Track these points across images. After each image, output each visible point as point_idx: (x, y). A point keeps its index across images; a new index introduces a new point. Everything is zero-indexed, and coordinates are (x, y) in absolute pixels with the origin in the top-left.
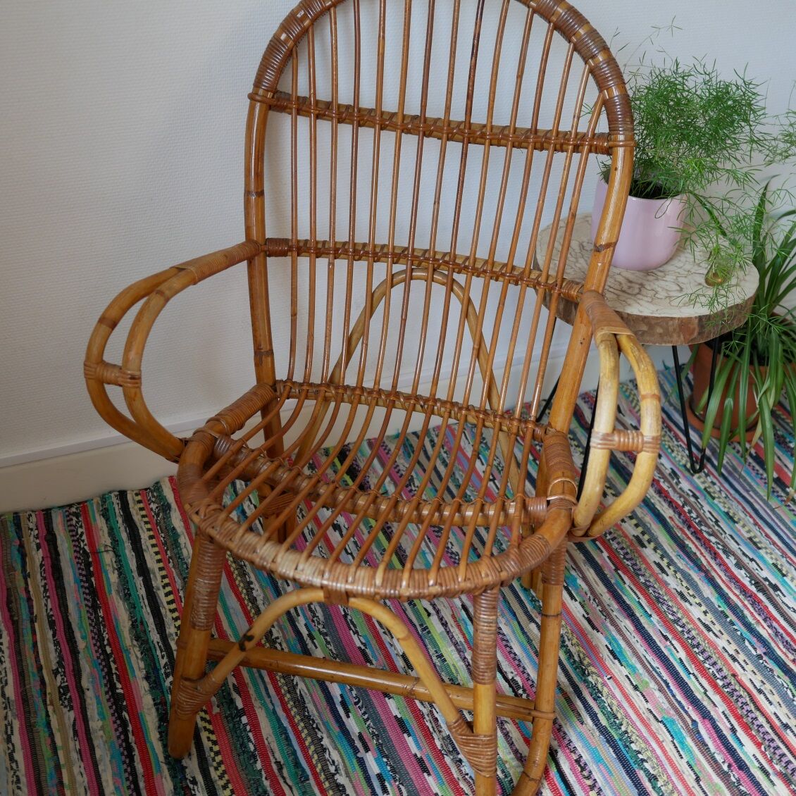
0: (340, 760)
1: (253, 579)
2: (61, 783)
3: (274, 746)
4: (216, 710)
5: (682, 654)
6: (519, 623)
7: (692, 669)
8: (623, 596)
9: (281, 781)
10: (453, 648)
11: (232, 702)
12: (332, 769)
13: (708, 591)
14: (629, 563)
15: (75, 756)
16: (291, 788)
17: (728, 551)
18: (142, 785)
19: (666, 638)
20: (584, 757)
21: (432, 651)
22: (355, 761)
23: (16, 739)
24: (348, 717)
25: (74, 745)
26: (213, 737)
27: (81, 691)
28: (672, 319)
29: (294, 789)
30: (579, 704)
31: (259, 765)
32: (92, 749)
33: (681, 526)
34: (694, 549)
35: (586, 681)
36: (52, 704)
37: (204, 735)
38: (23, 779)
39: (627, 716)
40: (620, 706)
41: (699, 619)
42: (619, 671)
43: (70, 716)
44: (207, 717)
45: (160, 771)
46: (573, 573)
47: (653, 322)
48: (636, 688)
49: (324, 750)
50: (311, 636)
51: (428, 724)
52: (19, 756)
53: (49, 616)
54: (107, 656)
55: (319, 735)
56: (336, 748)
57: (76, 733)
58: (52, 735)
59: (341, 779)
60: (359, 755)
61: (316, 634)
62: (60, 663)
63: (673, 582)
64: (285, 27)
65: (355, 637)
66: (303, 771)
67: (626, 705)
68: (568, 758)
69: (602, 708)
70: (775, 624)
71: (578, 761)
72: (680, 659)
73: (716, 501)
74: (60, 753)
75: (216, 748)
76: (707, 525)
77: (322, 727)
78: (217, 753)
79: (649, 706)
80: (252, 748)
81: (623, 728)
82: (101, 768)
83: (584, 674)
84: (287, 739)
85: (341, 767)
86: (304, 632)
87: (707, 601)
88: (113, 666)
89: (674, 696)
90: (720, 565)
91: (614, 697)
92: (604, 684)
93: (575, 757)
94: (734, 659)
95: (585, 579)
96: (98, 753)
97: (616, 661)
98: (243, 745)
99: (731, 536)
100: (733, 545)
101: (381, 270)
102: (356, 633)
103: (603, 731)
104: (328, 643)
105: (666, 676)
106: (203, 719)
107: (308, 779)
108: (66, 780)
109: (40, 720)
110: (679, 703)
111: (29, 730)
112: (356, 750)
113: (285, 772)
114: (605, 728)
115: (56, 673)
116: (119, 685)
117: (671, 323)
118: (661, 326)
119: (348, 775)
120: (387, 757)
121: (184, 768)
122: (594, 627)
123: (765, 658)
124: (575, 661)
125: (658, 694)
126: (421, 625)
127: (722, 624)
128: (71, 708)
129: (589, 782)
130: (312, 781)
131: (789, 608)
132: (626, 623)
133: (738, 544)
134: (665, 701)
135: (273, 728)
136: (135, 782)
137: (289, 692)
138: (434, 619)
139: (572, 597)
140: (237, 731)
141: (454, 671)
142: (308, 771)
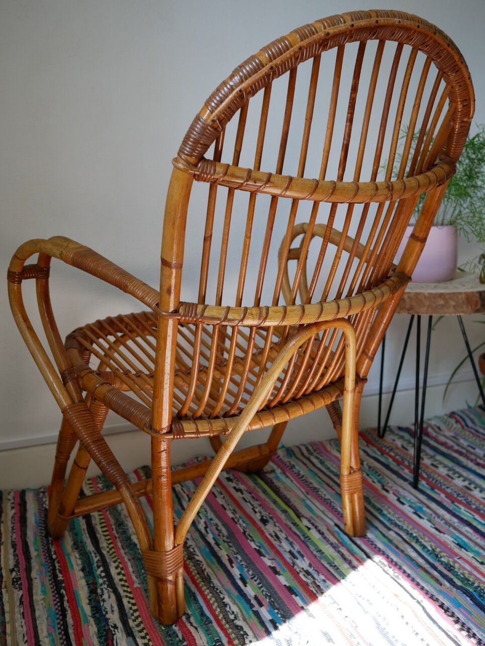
0: (239, 611)
2: (4, 632)
4: (136, 585)
6: (381, 532)
9: (188, 625)
10: (329, 546)
12: (232, 617)
14: (461, 499)
15: (18, 616)
16: (196, 628)
18: (71, 631)
20: (446, 604)
21: (312, 548)
22: (251, 612)
24: (246, 586)
25: (18, 610)
26: (133, 601)
27: (30, 580)
28: (460, 293)
29: (199, 629)
30: (436, 574)
32: (33, 611)
35: (439, 561)
36: (6, 587)
37: (125, 600)
39: (478, 579)
40: (470, 573)
42: (465, 554)
43: (19, 593)
44: (129, 590)
45: (87, 622)
46: (419, 505)
47: (447, 297)
48: (482, 563)
49: (226, 605)
50: (218, 544)
51: (312, 589)
53: (12, 542)
54: (54, 560)
55: (222, 596)
56: (235, 603)
57: (21, 603)
59: (239, 623)
60: (254, 609)
61: (221, 542)
62: (17, 565)
65: (251, 543)
66: (208, 618)
67: (475, 573)
69: (457, 576)
71: (441, 607)
74: (7, 615)
75: (135, 608)
77: (224, 592)
78: (135, 611)
81: (476, 585)
82: (38, 622)
83: (437, 557)
84: (195, 599)
85: (239, 615)
86: (212, 542)
88: (57, 565)
91: (465, 569)
92: (455, 562)
95: (429, 508)
96: (37, 614)
97: (463, 549)
102: (252, 541)
103: (459, 588)
104: (230, 546)
106: (126, 591)
107: (212, 623)
108: (8, 631)
112: (252, 606)
113: (192, 619)
114: (461, 587)
115: (12, 571)
116: (60, 575)
117: (460, 297)
118: (454, 300)
119: (245, 620)
120: (278, 609)
121: (107, 619)
122: (440, 532)
124: (428, 550)
126: (303, 535)
128: (21, 589)
130: (215, 624)
137: (198, 574)
138: (313, 531)
139: (420, 517)
141: (331, 558)
142: (212, 618)
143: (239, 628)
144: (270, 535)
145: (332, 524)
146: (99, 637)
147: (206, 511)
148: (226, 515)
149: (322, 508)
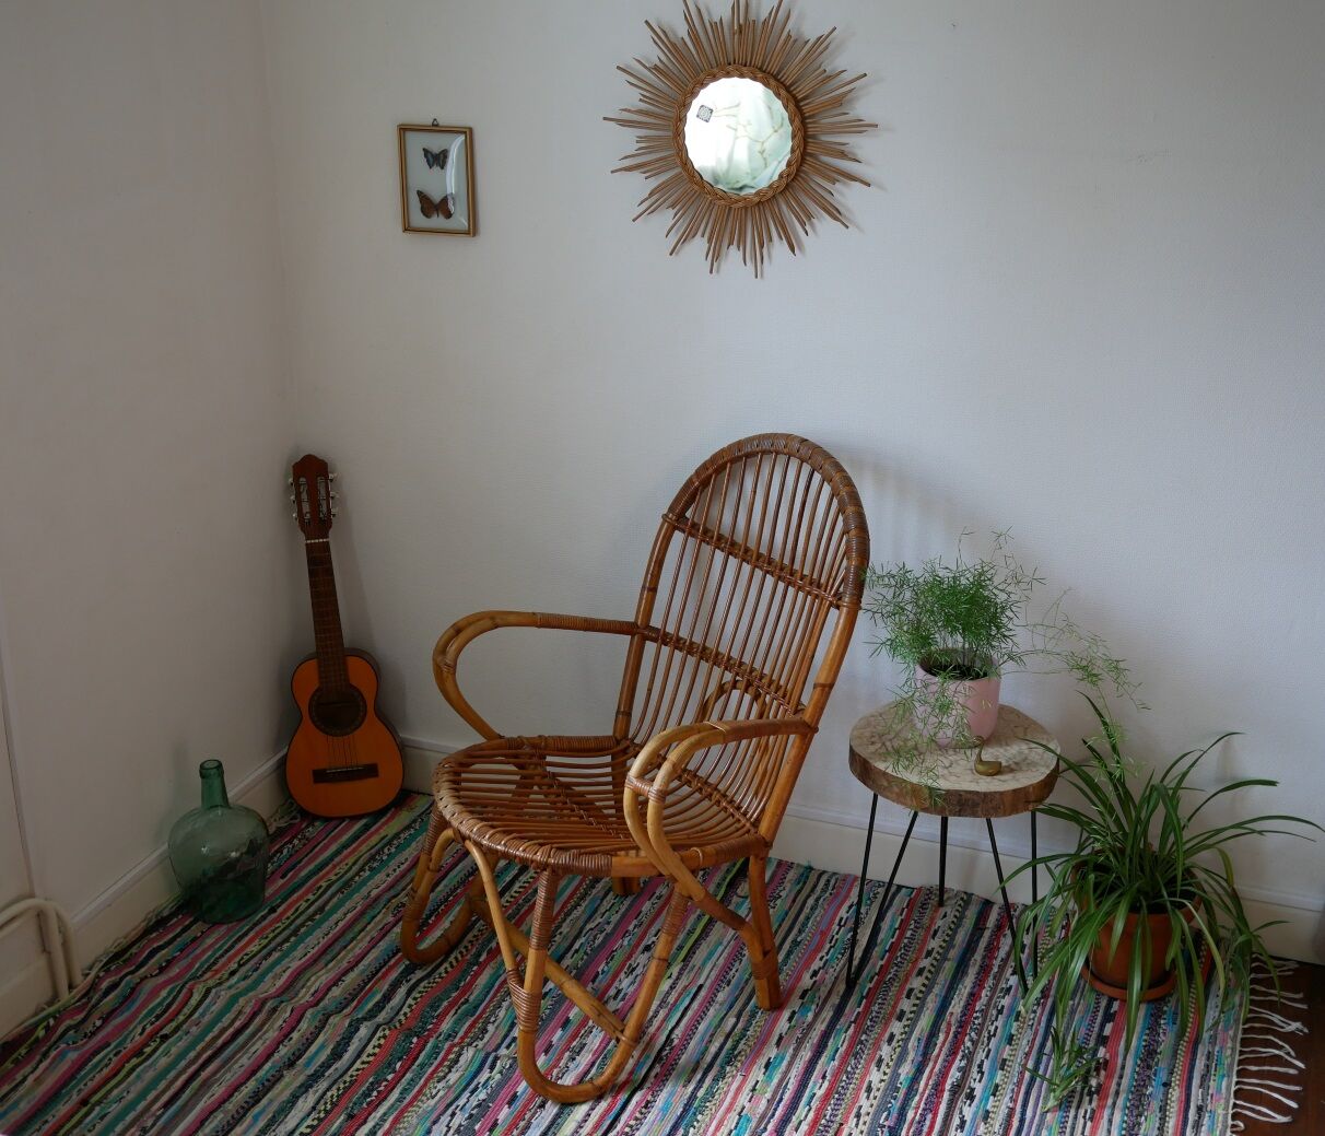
1: (584, 905)
2: (345, 947)
3: (476, 993)
4: (468, 957)
5: (820, 1093)
7: (815, 1104)
8: (831, 1040)
11: (480, 956)
12: (493, 1019)
13: (906, 1070)
14: (869, 1023)
15: (368, 938)
17: (969, 1057)
18: (384, 970)
19: (824, 1077)
20: (657, 1103)
23: (349, 916)
25: (374, 934)
26: (449, 969)
30: (698, 1076)
31: (454, 995)
33: (953, 1022)
34: (939, 1042)
35: (723, 1068)
37: (446, 965)
38: (330, 935)
39: (722, 1100)
40: (726, 1093)
41: (870, 1082)
42: (757, 1073)
43: (390, 919)
44: (460, 959)
46: (814, 1007)
48: (754, 1090)
50: (577, 951)
52: (341, 924)
57: (382, 929)
58: (369, 923)
59: (491, 1028)
61: (582, 951)
63: (885, 1051)
64: (697, 473)
65: (603, 965)
66: (475, 1012)
67: (731, 1094)
68: (645, 1096)
69: (711, 1087)
70: (929, 1116)
71: (648, 1102)
72: (815, 1094)
73: (1015, 1024)
74: (363, 934)
75: (443, 975)
76: (979, 1034)
79: (747, 1105)
80: (463, 984)
81: (708, 1104)
83: (728, 1062)
84: (488, 992)
86: (576, 946)
87: (895, 1075)
88: (443, 907)
89: (775, 1110)
90: (945, 1061)
91: (729, 1086)
92: (734, 1077)
93: (649, 1098)
94: (858, 1116)
95: (816, 1016)
97: (763, 1070)
98: (460, 981)
99: (989, 1051)
100: (980, 1055)
101: (728, 676)
102: (607, 963)
103: (693, 1097)
104: (582, 959)
105: (787, 1097)
106: (456, 958)
108: (349, 947)
109: (372, 913)
110: (773, 1115)
111: (362, 913)
114: (696, 1097)
116: (433, 918)
119: (497, 1028)
121: (413, 973)
122: (778, 1044)
123: (885, 1130)
124: (733, 1053)
125: (764, 1102)
127: (884, 1095)
129: (638, 1115)
130: (473, 1018)
131: (961, 1113)
132: (806, 1054)
133: (987, 1057)
134: (763, 1109)
135: (487, 983)
136: (381, 968)
138: (670, 981)
139: (790, 1019)
140: (465, 973)
142: (478, 1013)
143: (484, 1031)
144: (630, 965)
145: (701, 982)
146: (391, 985)
147: (617, 912)
148: (630, 923)
149: (722, 961)
